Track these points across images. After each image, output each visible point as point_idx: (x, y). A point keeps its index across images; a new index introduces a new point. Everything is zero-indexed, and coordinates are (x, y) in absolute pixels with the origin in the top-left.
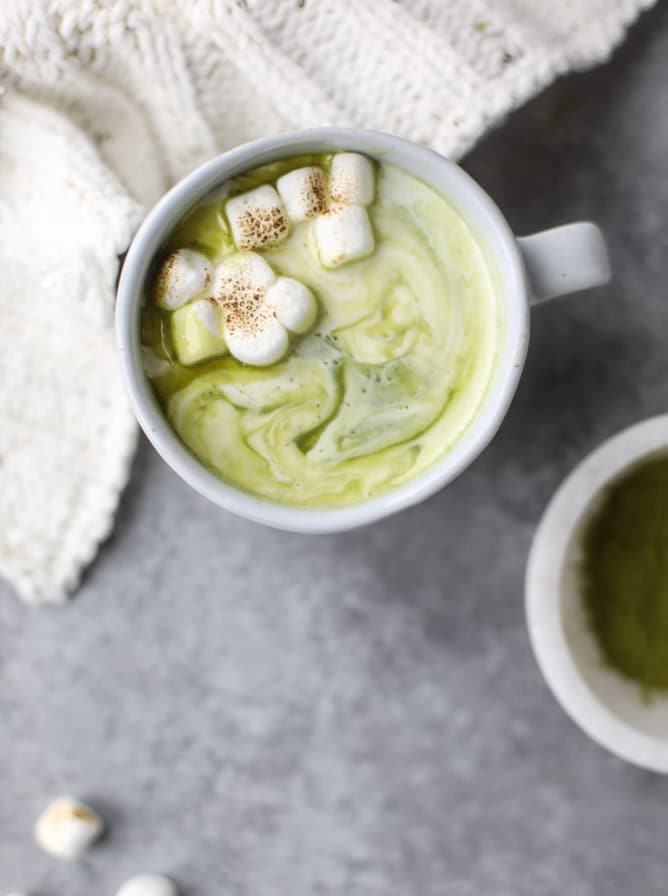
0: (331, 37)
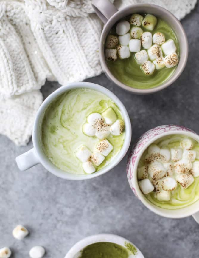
0: (61, 43)
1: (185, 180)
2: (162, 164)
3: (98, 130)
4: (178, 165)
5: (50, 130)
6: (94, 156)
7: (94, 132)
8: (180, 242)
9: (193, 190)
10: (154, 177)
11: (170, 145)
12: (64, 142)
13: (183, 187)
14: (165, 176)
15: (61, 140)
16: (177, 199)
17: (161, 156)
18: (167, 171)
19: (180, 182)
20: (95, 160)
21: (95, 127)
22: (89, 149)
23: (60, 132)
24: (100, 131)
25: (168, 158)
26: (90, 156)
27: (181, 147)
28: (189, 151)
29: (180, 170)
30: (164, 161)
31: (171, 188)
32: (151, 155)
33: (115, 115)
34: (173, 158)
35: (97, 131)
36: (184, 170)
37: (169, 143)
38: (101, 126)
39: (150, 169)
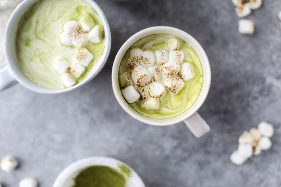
1: (174, 84)
2: (147, 68)
3: (75, 38)
4: (164, 68)
5: (24, 43)
6: (73, 67)
7: (71, 41)
8: (183, 164)
9: (184, 95)
10: (138, 83)
11: (154, 48)
12: (40, 55)
13: (173, 92)
14: (151, 82)
15: (37, 53)
16: (167, 107)
17: (144, 59)
18: (153, 75)
19: (169, 87)
20: (74, 71)
21: (71, 35)
22: (67, 60)
23: (35, 44)
24: (77, 39)
25: (152, 61)
26: (67, 67)
27: (166, 48)
28: (176, 52)
29: (167, 74)
30: (149, 65)
31: (159, 94)
32: (133, 58)
33: (93, 20)
34: (158, 61)
35: (73, 38)
36: (171, 72)
37: (154, 45)
38: (78, 33)
39: (133, 74)
